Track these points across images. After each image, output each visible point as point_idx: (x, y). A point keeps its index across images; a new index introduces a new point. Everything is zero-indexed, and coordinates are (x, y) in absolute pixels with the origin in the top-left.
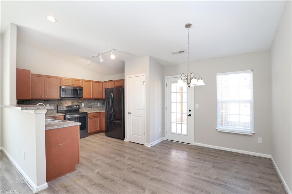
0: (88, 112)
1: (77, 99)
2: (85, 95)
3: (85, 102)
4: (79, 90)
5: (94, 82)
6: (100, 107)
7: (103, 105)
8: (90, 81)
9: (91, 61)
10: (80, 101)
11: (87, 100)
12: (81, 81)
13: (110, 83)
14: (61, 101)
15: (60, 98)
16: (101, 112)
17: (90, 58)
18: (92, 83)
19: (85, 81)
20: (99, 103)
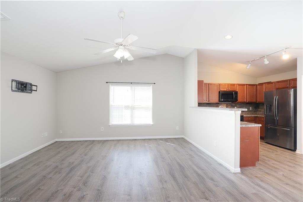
0: (244, 116)
1: (231, 103)
2: (240, 99)
3: (237, 106)
4: (235, 94)
5: (248, 85)
6: (252, 111)
7: (255, 109)
8: (243, 85)
9: (251, 65)
10: (233, 105)
11: (240, 104)
12: (236, 86)
13: (267, 85)
14: (218, 105)
15: (219, 101)
16: (257, 117)
17: (250, 62)
18: (245, 86)
19: (239, 85)
20: (251, 106)
